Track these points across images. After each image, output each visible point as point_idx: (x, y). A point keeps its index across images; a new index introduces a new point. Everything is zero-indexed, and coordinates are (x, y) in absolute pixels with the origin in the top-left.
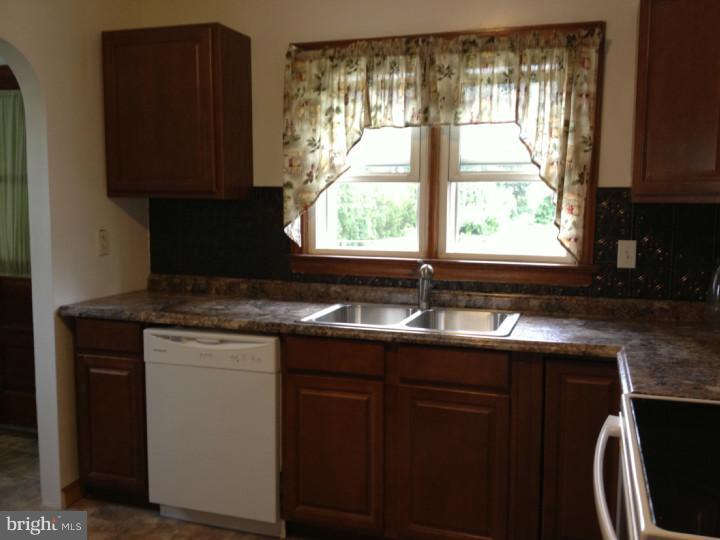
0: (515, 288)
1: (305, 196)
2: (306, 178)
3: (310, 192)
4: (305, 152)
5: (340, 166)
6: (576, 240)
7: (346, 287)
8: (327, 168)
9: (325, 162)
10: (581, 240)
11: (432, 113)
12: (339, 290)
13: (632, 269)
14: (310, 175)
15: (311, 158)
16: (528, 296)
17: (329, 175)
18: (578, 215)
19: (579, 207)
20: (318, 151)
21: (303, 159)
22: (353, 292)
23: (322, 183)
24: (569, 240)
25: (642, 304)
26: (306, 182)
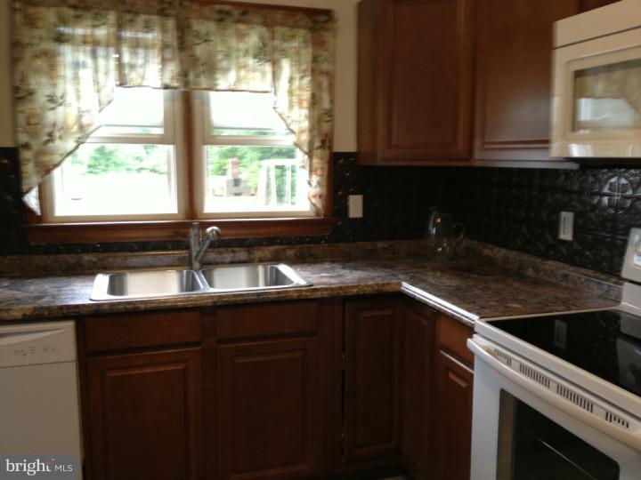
0: (271, 241)
1: (45, 158)
2: (46, 138)
3: (52, 154)
4: (44, 109)
5: (89, 125)
6: (320, 196)
7: (101, 256)
8: (75, 128)
9: (71, 120)
10: (324, 197)
11: (191, 77)
12: (94, 259)
13: (360, 219)
14: (50, 135)
15: (51, 116)
16: (284, 247)
17: (78, 136)
18: (321, 176)
19: (322, 168)
20: (60, 109)
21: (40, 117)
22: (111, 260)
23: (70, 144)
24: (315, 196)
25: (368, 245)
26: (46, 142)
